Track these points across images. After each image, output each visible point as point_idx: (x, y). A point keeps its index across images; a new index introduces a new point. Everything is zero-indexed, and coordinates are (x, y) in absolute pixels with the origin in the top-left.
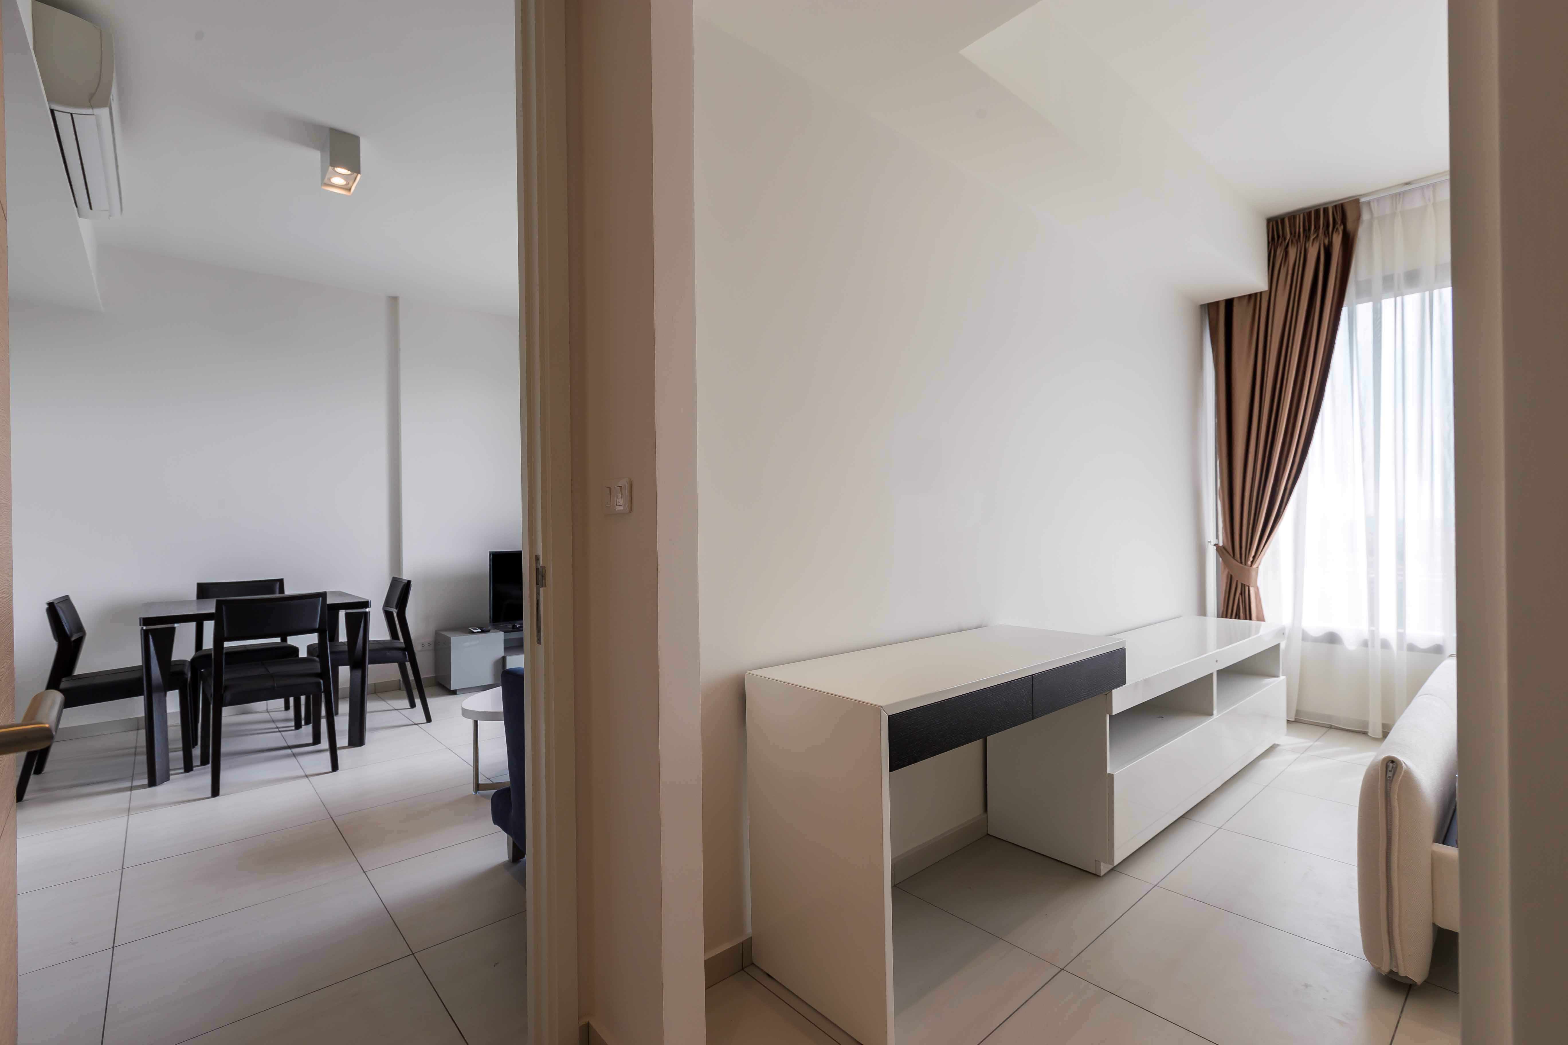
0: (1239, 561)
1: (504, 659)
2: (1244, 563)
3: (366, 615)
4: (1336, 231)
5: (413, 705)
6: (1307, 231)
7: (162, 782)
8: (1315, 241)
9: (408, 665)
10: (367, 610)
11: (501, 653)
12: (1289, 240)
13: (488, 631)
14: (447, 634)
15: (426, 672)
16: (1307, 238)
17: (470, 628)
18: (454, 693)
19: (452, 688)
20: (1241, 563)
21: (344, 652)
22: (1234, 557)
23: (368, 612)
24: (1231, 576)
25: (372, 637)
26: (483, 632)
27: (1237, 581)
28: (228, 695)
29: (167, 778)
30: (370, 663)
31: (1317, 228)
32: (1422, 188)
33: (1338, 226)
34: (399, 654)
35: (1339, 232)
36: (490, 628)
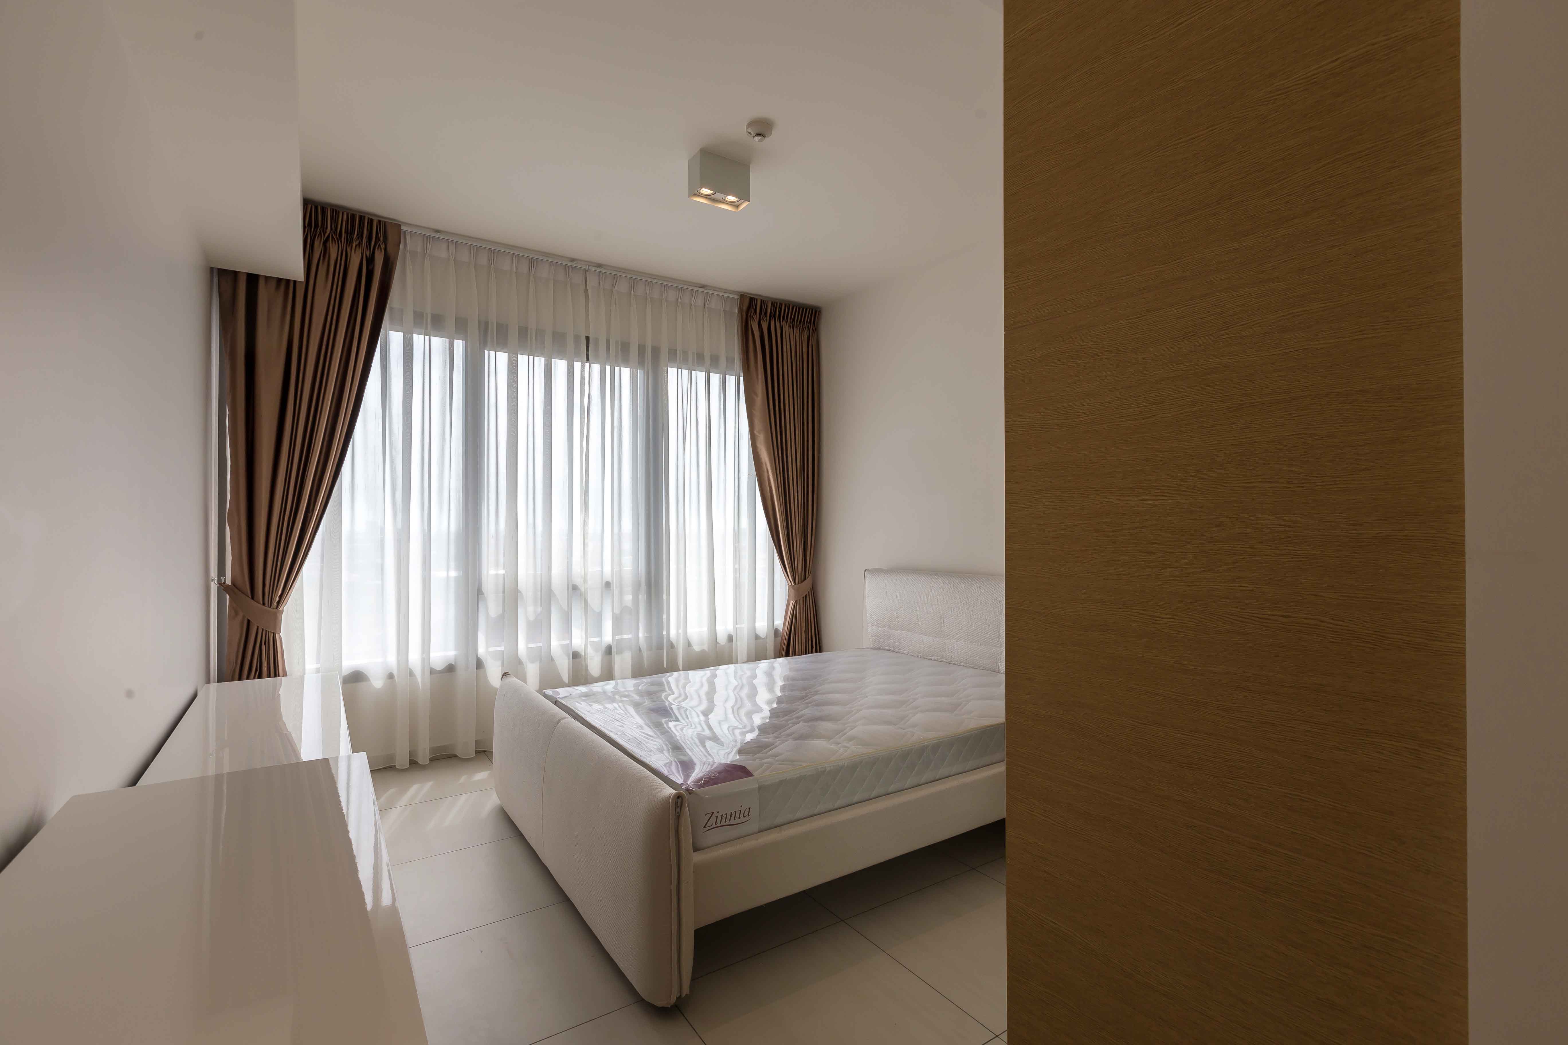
0: (262, 603)
2: (267, 605)
4: (378, 248)
6: (349, 233)
8: (357, 249)
12: (329, 234)
16: (349, 242)
20: (264, 604)
22: (253, 598)
24: (249, 621)
27: (258, 627)
31: (360, 236)
32: (448, 241)
33: (380, 242)
35: (381, 249)
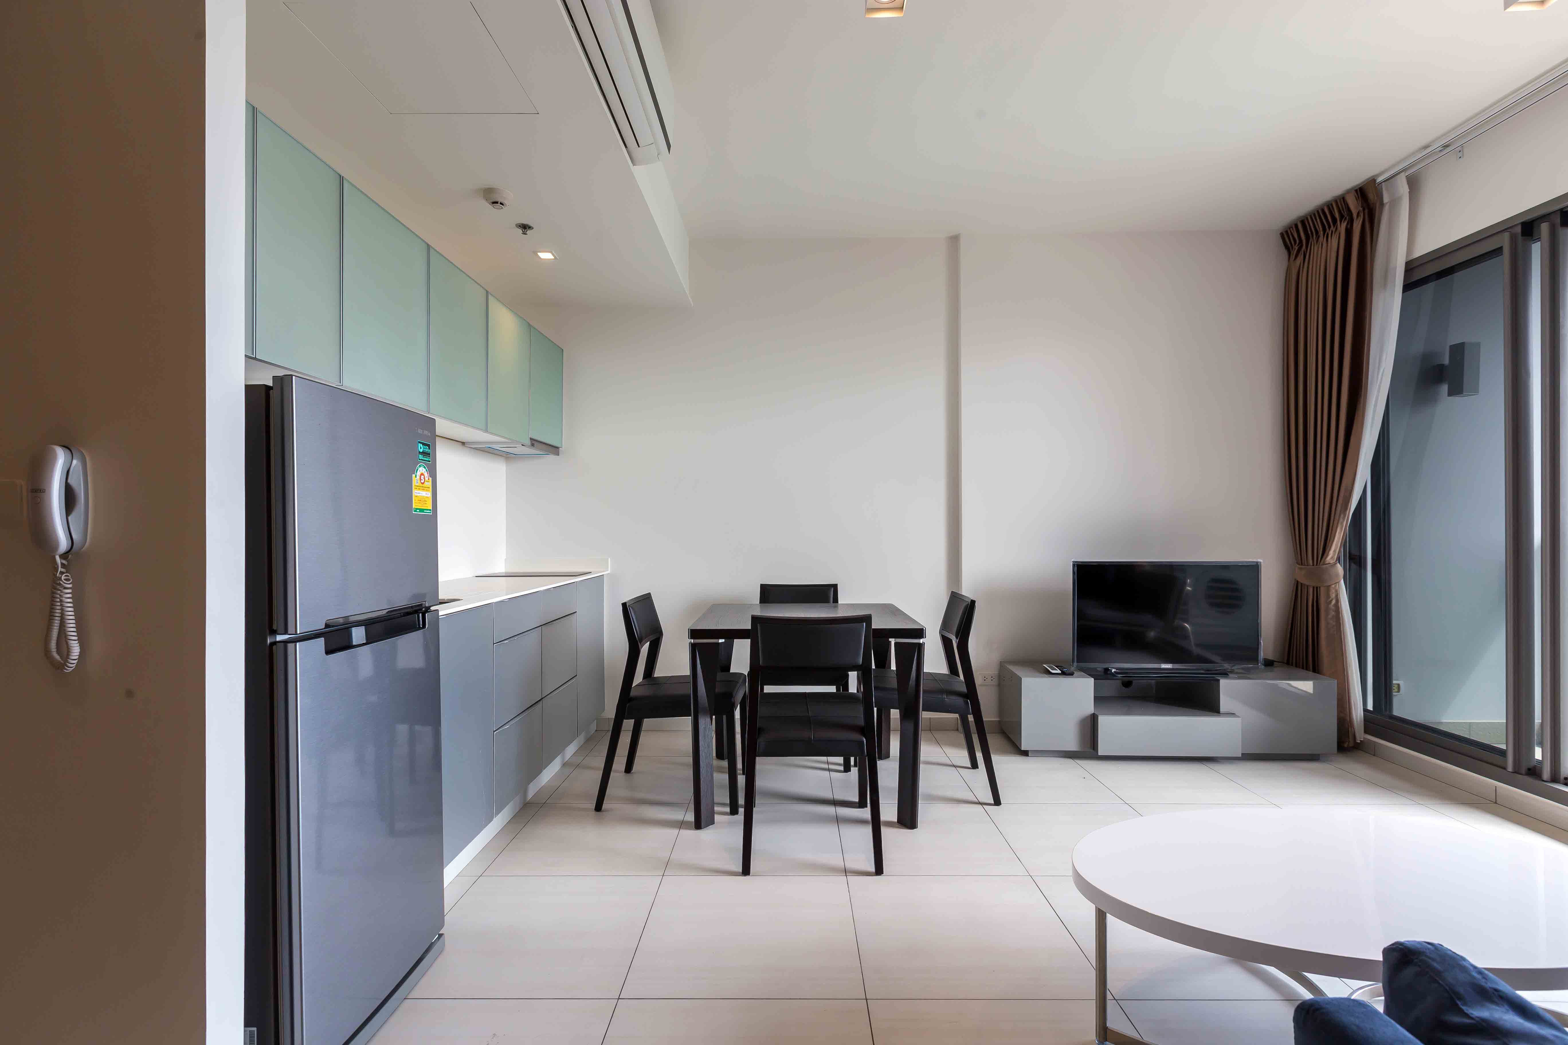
1: (1094, 718)
3: (920, 647)
5: (974, 765)
7: (707, 825)
9: (971, 718)
10: (921, 641)
11: (1089, 708)
13: (1071, 674)
14: (1018, 671)
15: (989, 715)
17: (1044, 665)
18: (1025, 753)
19: (1023, 748)
21: (893, 689)
23: (922, 644)
25: (928, 668)
26: (1064, 673)
28: (761, 742)
29: (712, 822)
30: (923, 710)
34: (960, 701)
36: (1072, 669)
